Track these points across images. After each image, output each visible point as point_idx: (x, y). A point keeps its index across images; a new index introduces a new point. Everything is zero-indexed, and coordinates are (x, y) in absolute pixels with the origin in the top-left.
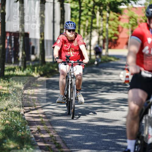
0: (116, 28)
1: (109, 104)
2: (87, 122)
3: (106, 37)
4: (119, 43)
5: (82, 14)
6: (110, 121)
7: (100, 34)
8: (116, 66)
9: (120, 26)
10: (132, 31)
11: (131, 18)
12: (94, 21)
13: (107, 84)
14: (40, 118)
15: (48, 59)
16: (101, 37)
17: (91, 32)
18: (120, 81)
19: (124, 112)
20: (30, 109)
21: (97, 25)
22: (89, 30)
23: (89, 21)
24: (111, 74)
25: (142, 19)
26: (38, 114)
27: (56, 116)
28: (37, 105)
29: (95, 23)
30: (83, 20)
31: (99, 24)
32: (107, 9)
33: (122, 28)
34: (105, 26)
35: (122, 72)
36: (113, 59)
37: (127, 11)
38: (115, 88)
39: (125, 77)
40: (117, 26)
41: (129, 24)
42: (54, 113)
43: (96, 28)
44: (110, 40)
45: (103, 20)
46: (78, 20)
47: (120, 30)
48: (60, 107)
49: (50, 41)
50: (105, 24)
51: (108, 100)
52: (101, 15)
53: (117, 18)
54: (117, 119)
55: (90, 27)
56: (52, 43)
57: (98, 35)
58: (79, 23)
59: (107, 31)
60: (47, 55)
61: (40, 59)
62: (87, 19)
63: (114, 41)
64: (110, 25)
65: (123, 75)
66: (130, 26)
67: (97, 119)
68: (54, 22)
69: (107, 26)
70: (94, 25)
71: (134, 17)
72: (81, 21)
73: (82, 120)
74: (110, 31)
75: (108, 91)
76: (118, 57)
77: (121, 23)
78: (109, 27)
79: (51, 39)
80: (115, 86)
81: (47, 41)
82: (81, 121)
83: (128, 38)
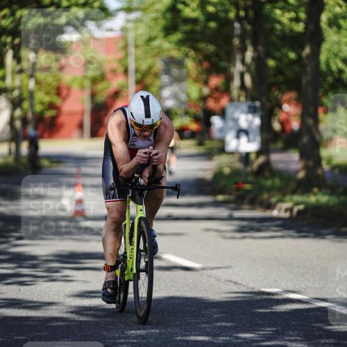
1: (34, 266)
3: (30, 115)
4: (61, 126)
6: (38, 306)
7: (16, 104)
10: (93, 95)
16: (18, 113)
19: (72, 283)
21: (8, 82)
25: (115, 65)
29: (3, 79)
31: (13, 79)
33: (69, 89)
34: (27, 85)
40: (55, 83)
41: (85, 77)
44: (39, 119)
45: (21, 71)
47: (64, 92)
51: (33, 258)
52: (18, 58)
57: (10, 106)
64: (38, 83)
66: (87, 83)
67: (7, 301)
69: (32, 84)
74: (41, 96)
78: (38, 86)
83: (82, 113)
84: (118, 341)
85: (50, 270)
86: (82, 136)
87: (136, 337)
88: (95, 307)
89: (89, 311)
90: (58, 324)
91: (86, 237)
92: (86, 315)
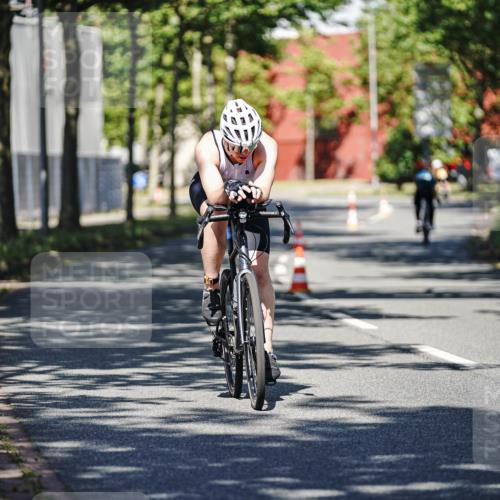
0: (261, 107)
9: (274, 101)
10: (318, 118)
11: (312, 71)
21: (196, 100)
23: (166, 88)
25: (350, 75)
29: (189, 94)
31: (202, 95)
33: (284, 108)
35: (284, 257)
37: (300, 47)
39: (291, 271)
40: (264, 102)
41: (307, 92)
47: (277, 114)
50: (221, 97)
53: (265, 74)
55: (169, 109)
56: (38, 163)
62: (160, 81)
65: (286, 265)
66: (309, 100)
71: (322, 68)
79: (36, 150)
81: (22, 157)
83: (304, 142)
84: (357, 470)
86: (303, 176)
87: (382, 465)
88: (322, 422)
89: (314, 426)
90: (270, 445)
92: (311, 433)
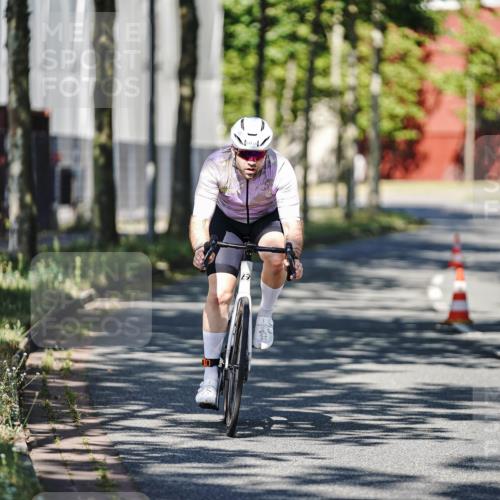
0: (412, 91)
1: (383, 411)
2: (293, 484)
3: (372, 134)
4: (425, 157)
5: (271, 35)
6: (388, 482)
7: (347, 117)
8: (413, 254)
9: (428, 85)
10: (480, 106)
11: (474, 49)
12: (320, 63)
13: (372, 327)
14: (97, 469)
15: (127, 222)
16: (352, 132)
17: (308, 110)
18: (429, 316)
19: (446, 444)
20: (54, 431)
21: (335, 80)
22: (301, 104)
23: (300, 67)
24: (389, 284)
26: (87, 451)
27: (163, 460)
28: (84, 416)
29: (326, 72)
30: (274, 62)
31: (343, 76)
32: (377, 16)
33: (439, 92)
34: (368, 86)
35: (439, 277)
36: (398, 223)
37: (460, 20)
38: (407, 345)
39: (450, 297)
40: (415, 85)
41: (468, 74)
42: (155, 448)
43: (329, 93)
44: (388, 144)
45: (361, 59)
46: (252, 60)
47: (430, 100)
48: (177, 423)
49: (137, 146)
50: (365, 79)
51: (379, 394)
52: (351, 38)
53: (417, 52)
54: (418, 474)
55: (302, 90)
56: (144, 154)
57: (337, 120)
58: (260, 74)
59: (375, 105)
60: (126, 206)
61: (97, 223)
62: (292, 56)
63: (402, 147)
64: (386, 82)
65: (443, 288)
66: (471, 85)
67: (333, 472)
68: (153, 68)
69: (376, 85)
70: (319, 82)
71: (485, 46)
72: (266, 65)
73: (269, 476)
74: (389, 104)
75: (379, 356)
76: (422, 216)
77: (435, 74)
78: (386, 89)
79: (143, 138)
80: (410, 334)
81: (124, 146)
82: (267, 483)
83: (464, 134)
85: (407, 419)
86: (460, 176)
91: (471, 360)
